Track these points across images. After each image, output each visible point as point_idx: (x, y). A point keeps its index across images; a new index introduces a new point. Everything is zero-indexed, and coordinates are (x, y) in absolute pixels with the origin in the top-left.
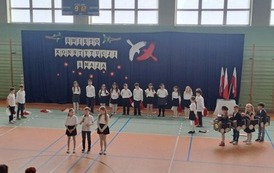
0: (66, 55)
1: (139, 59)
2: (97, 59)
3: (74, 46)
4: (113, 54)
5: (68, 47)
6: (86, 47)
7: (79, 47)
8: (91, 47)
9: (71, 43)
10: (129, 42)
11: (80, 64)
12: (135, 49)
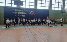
0: (16, 13)
1: (31, 14)
2: (23, 14)
3: (17, 12)
4: (26, 13)
5: (16, 11)
6: (20, 12)
7: (19, 12)
8: (21, 12)
9: (17, 11)
10: (29, 11)
11: (19, 15)
12: (31, 12)
